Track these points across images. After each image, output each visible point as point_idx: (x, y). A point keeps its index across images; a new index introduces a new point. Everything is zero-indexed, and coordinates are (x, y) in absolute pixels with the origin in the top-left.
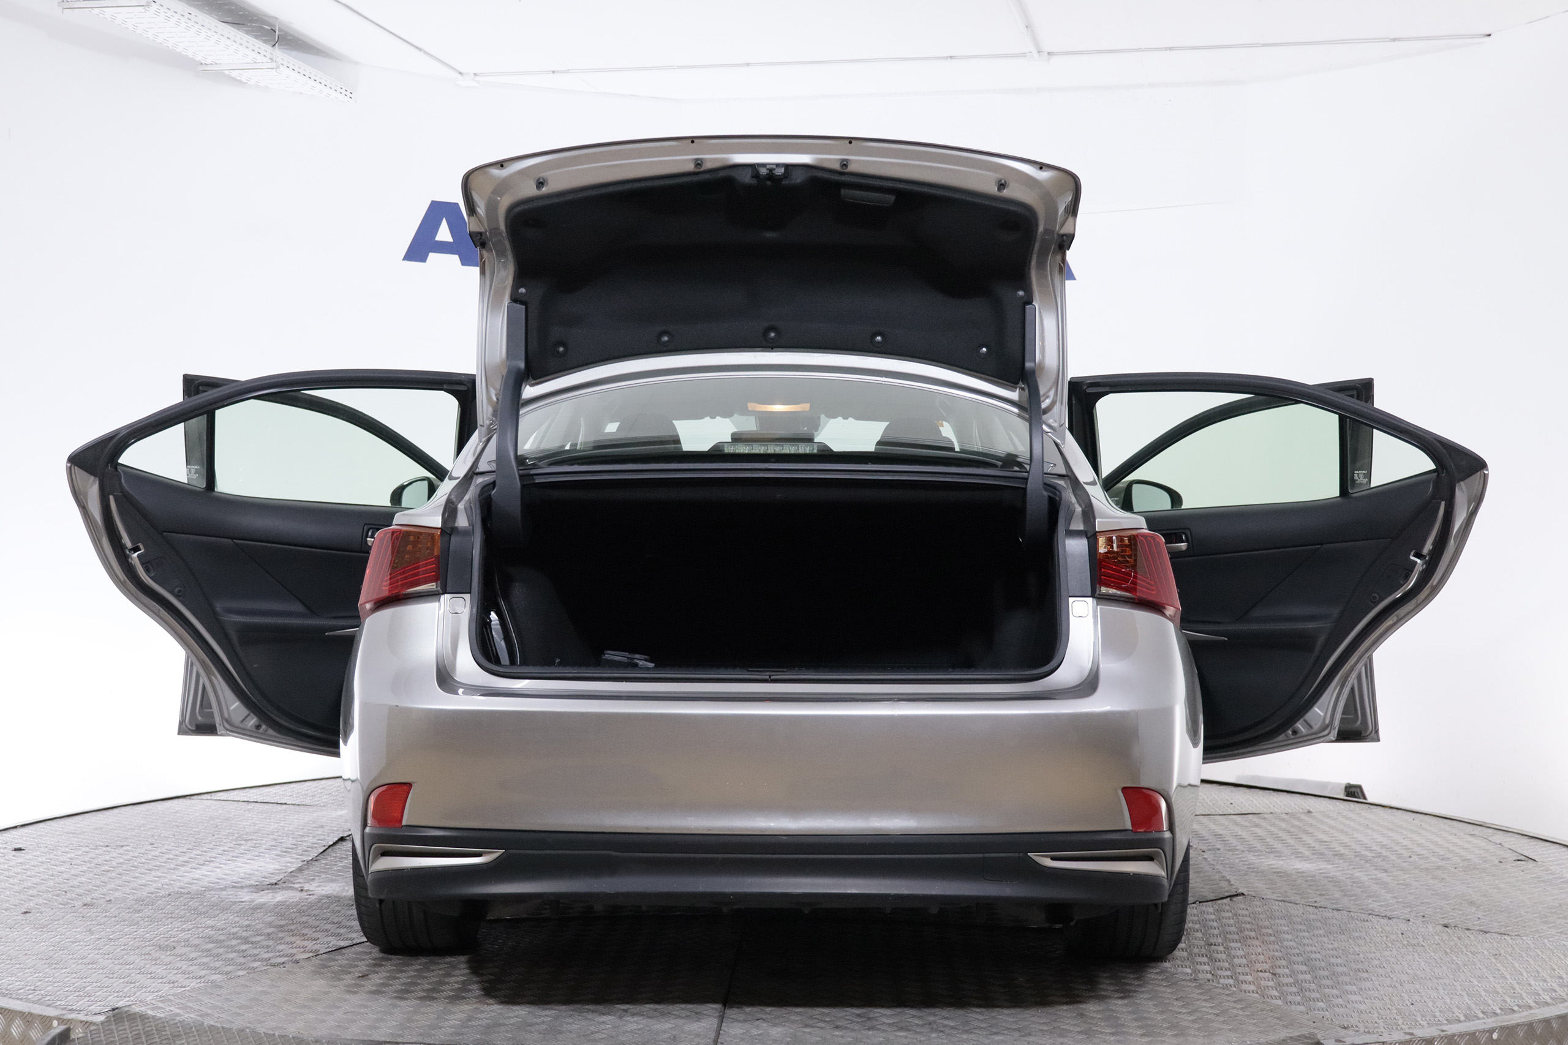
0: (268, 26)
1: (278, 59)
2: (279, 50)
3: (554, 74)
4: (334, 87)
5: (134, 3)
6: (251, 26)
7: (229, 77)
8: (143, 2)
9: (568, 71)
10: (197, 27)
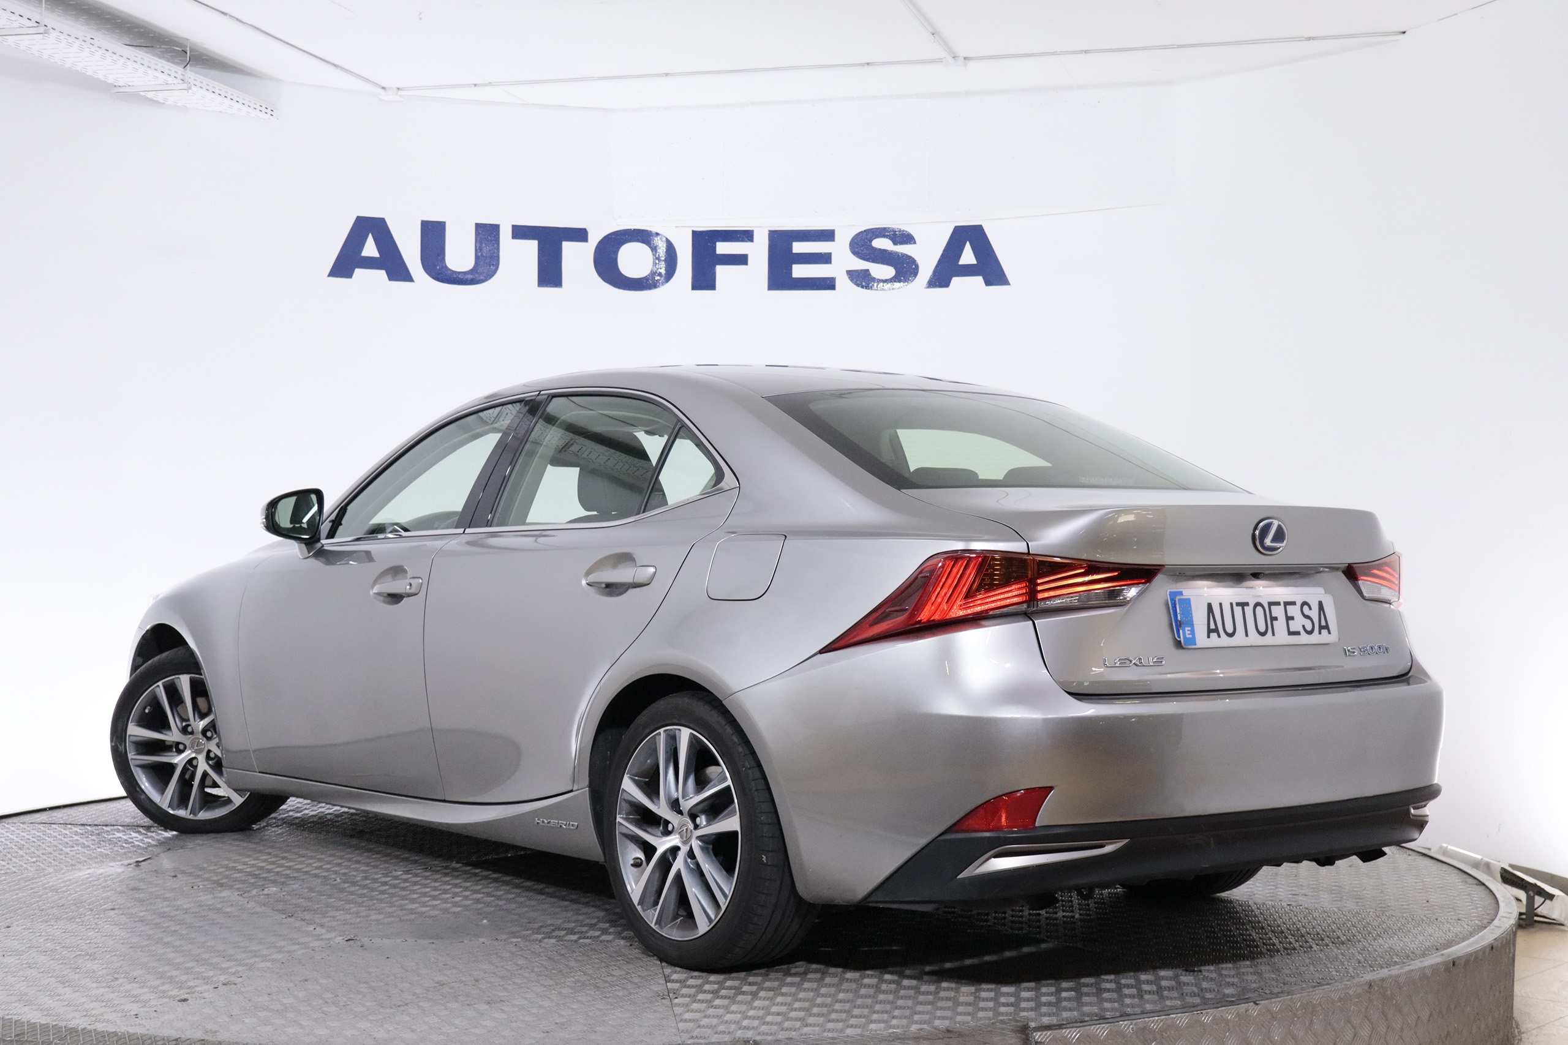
0: (180, 47)
1: (190, 80)
2: (190, 70)
3: (477, 88)
4: (253, 106)
5: (32, 31)
6: (161, 48)
7: (145, 98)
8: (41, 29)
9: (490, 84)
10: (101, 52)
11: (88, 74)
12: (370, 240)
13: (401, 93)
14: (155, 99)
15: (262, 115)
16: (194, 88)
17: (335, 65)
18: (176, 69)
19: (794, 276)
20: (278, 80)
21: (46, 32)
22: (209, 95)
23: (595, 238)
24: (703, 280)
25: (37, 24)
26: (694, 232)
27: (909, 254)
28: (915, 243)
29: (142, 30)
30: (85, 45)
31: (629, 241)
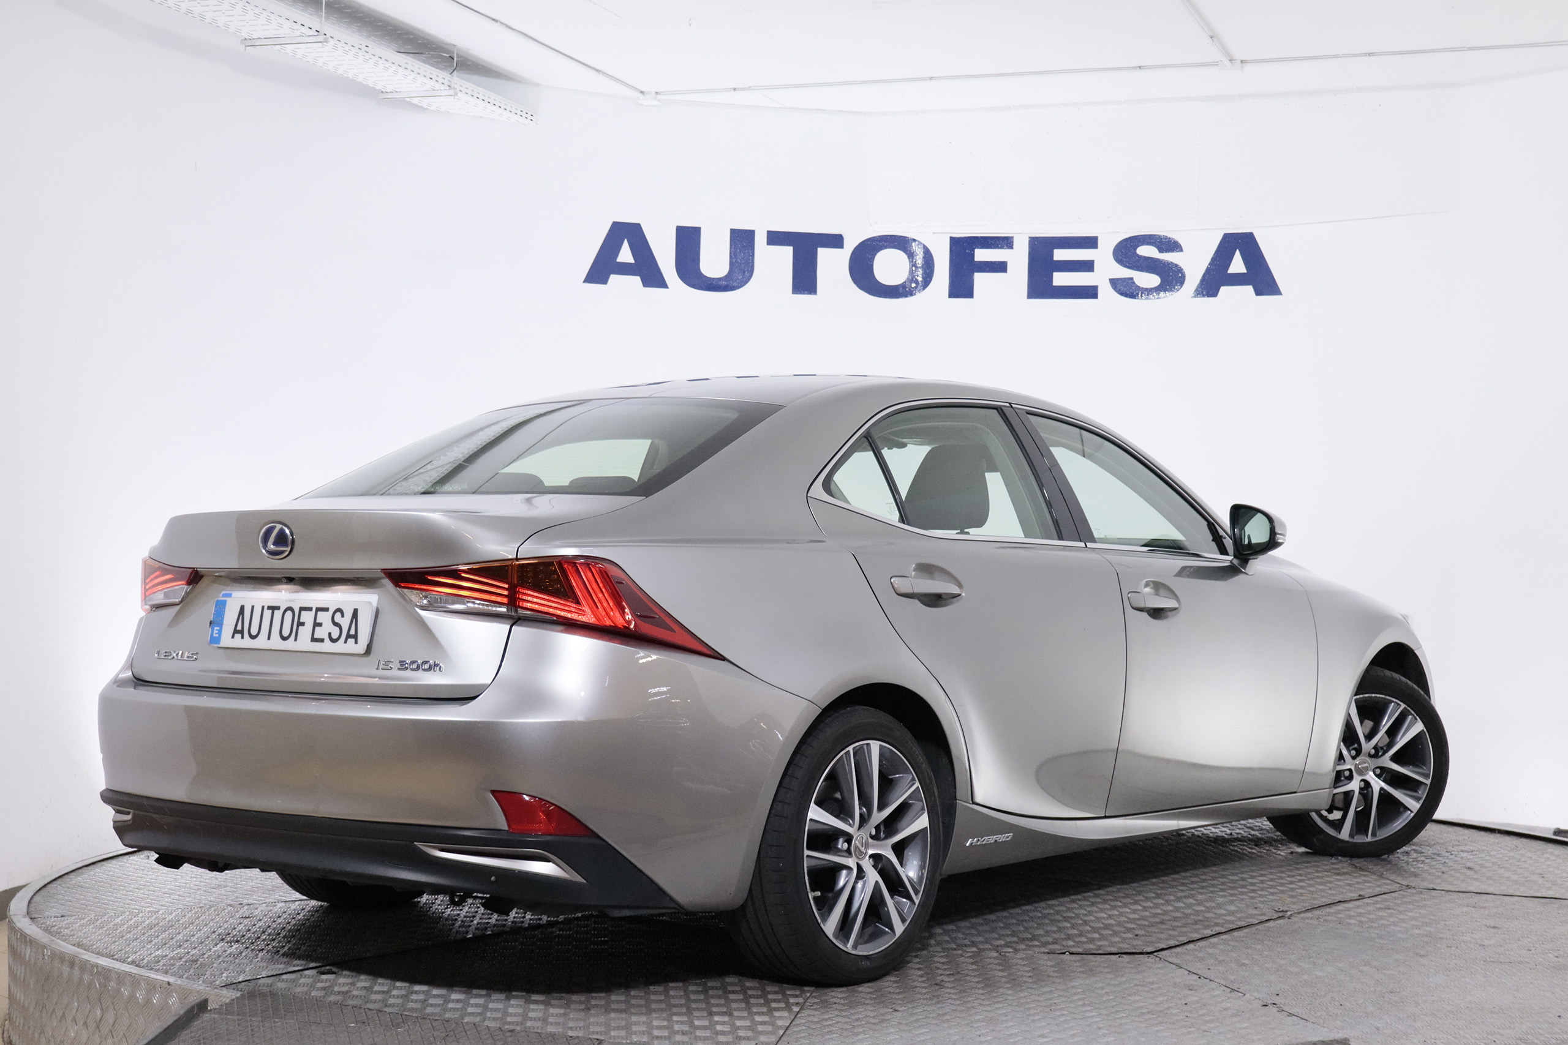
0: (447, 54)
1: (456, 86)
2: (457, 77)
3: (736, 92)
4: (514, 111)
5: (312, 39)
6: (429, 54)
7: (410, 103)
8: (321, 38)
9: (749, 88)
10: (374, 59)
11: (358, 80)
12: (626, 245)
13: (659, 97)
14: (419, 104)
15: (522, 120)
16: (460, 94)
17: (597, 70)
18: (443, 75)
19: (1055, 284)
20: (537, 85)
21: (326, 41)
22: (474, 101)
23: (850, 245)
24: (961, 288)
25: (317, 33)
26: (952, 239)
27: (1175, 262)
28: (1181, 250)
29: (412, 37)
30: (361, 53)
31: (886, 248)
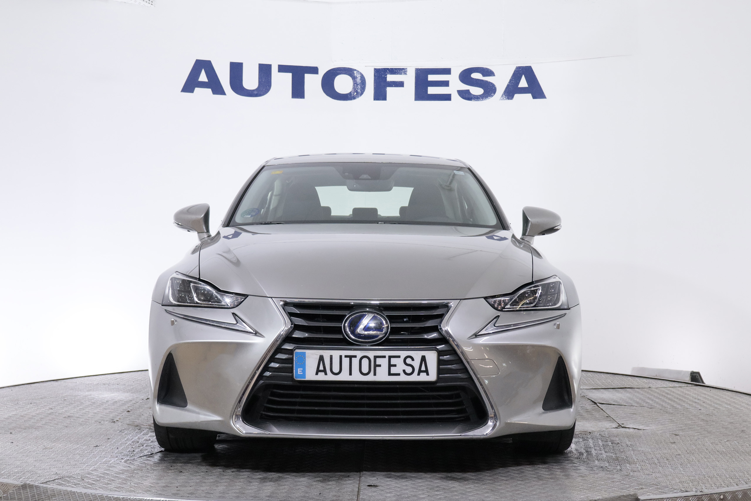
12: (203, 72)
15: (147, 4)
19: (429, 93)
23: (322, 72)
24: (380, 95)
26: (375, 69)
27: (490, 81)
28: (494, 75)
31: (340, 74)
